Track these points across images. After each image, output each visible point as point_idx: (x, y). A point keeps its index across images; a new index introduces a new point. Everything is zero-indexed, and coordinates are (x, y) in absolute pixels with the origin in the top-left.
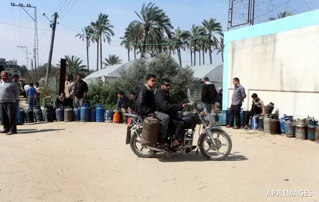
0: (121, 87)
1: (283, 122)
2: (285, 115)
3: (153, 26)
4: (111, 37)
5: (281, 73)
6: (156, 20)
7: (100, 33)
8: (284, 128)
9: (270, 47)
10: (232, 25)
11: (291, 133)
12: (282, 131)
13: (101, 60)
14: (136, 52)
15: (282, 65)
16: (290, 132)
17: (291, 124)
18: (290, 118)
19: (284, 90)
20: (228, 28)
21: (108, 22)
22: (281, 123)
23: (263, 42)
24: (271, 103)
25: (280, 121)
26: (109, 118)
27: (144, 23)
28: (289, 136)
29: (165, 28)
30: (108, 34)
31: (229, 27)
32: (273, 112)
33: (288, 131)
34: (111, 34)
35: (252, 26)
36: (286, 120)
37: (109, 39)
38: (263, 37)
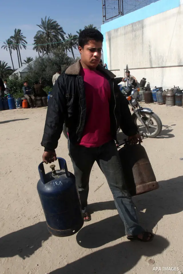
0: (31, 79)
1: (155, 93)
2: (156, 87)
3: (52, 34)
4: (26, 45)
5: (150, 53)
6: (53, 29)
7: (18, 43)
8: (156, 98)
9: (139, 33)
10: (107, 19)
11: (162, 101)
12: (155, 100)
13: (21, 62)
14: (44, 53)
15: (150, 46)
16: (160, 100)
17: (161, 94)
18: (161, 89)
19: (153, 66)
20: (103, 21)
21: (22, 34)
22: (153, 94)
23: (133, 29)
24: (143, 78)
25: (152, 92)
26: (19, 105)
27: (45, 32)
28: (160, 103)
29: (60, 34)
30: (23, 43)
31: (105, 20)
32: (146, 86)
33: (160, 99)
34: (26, 43)
35: (122, 17)
36: (157, 91)
37: (25, 47)
38: (133, 24)
